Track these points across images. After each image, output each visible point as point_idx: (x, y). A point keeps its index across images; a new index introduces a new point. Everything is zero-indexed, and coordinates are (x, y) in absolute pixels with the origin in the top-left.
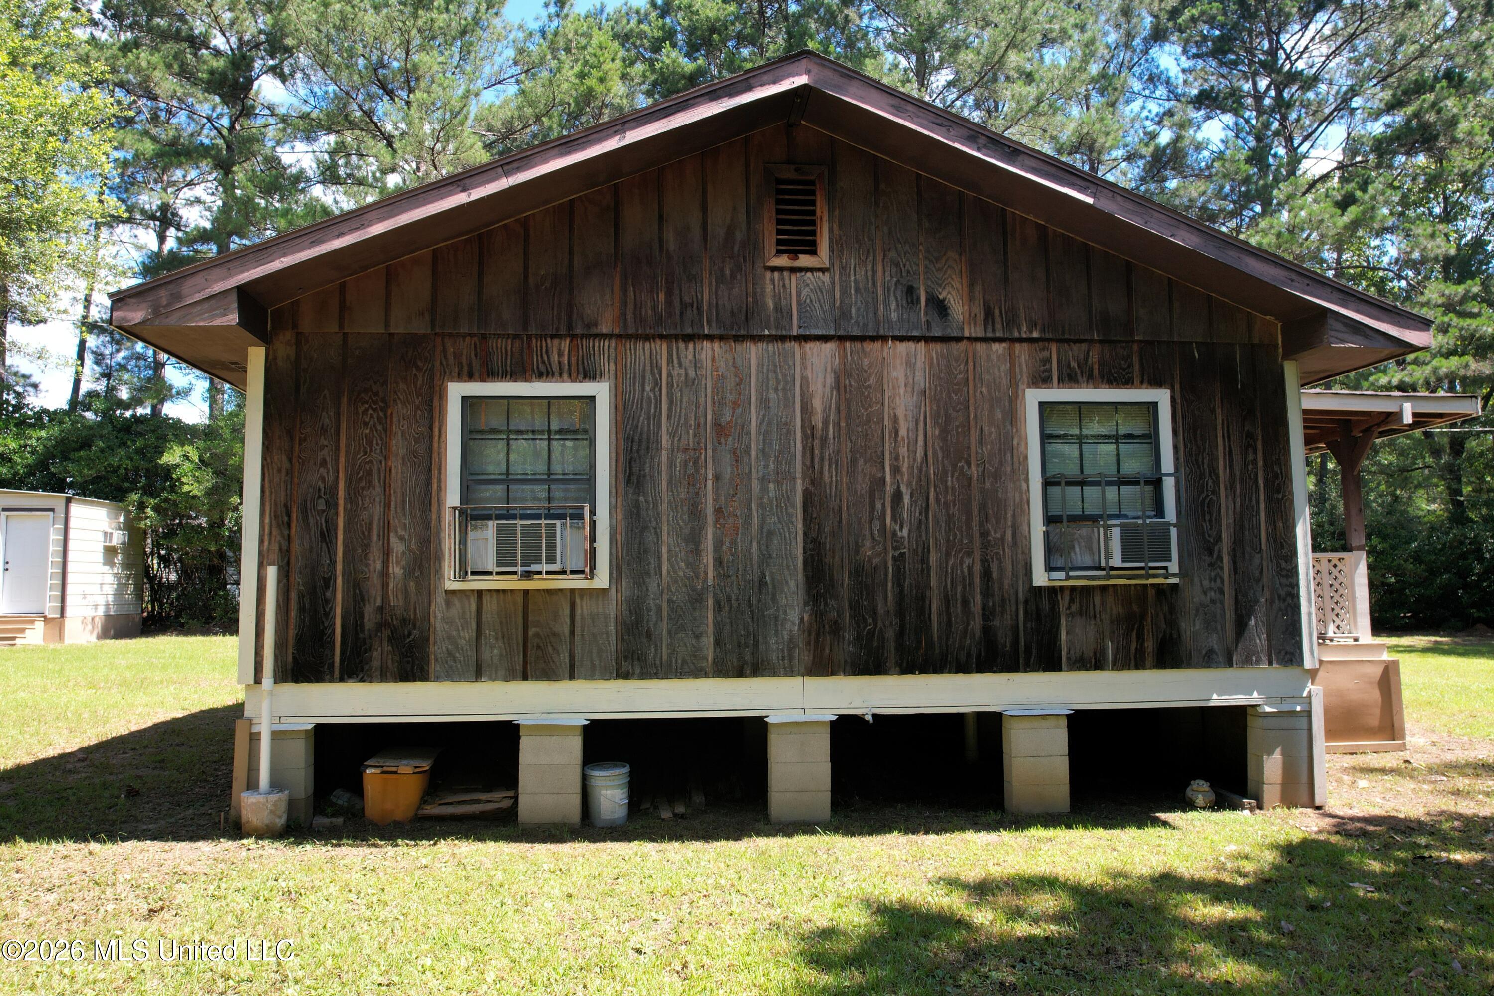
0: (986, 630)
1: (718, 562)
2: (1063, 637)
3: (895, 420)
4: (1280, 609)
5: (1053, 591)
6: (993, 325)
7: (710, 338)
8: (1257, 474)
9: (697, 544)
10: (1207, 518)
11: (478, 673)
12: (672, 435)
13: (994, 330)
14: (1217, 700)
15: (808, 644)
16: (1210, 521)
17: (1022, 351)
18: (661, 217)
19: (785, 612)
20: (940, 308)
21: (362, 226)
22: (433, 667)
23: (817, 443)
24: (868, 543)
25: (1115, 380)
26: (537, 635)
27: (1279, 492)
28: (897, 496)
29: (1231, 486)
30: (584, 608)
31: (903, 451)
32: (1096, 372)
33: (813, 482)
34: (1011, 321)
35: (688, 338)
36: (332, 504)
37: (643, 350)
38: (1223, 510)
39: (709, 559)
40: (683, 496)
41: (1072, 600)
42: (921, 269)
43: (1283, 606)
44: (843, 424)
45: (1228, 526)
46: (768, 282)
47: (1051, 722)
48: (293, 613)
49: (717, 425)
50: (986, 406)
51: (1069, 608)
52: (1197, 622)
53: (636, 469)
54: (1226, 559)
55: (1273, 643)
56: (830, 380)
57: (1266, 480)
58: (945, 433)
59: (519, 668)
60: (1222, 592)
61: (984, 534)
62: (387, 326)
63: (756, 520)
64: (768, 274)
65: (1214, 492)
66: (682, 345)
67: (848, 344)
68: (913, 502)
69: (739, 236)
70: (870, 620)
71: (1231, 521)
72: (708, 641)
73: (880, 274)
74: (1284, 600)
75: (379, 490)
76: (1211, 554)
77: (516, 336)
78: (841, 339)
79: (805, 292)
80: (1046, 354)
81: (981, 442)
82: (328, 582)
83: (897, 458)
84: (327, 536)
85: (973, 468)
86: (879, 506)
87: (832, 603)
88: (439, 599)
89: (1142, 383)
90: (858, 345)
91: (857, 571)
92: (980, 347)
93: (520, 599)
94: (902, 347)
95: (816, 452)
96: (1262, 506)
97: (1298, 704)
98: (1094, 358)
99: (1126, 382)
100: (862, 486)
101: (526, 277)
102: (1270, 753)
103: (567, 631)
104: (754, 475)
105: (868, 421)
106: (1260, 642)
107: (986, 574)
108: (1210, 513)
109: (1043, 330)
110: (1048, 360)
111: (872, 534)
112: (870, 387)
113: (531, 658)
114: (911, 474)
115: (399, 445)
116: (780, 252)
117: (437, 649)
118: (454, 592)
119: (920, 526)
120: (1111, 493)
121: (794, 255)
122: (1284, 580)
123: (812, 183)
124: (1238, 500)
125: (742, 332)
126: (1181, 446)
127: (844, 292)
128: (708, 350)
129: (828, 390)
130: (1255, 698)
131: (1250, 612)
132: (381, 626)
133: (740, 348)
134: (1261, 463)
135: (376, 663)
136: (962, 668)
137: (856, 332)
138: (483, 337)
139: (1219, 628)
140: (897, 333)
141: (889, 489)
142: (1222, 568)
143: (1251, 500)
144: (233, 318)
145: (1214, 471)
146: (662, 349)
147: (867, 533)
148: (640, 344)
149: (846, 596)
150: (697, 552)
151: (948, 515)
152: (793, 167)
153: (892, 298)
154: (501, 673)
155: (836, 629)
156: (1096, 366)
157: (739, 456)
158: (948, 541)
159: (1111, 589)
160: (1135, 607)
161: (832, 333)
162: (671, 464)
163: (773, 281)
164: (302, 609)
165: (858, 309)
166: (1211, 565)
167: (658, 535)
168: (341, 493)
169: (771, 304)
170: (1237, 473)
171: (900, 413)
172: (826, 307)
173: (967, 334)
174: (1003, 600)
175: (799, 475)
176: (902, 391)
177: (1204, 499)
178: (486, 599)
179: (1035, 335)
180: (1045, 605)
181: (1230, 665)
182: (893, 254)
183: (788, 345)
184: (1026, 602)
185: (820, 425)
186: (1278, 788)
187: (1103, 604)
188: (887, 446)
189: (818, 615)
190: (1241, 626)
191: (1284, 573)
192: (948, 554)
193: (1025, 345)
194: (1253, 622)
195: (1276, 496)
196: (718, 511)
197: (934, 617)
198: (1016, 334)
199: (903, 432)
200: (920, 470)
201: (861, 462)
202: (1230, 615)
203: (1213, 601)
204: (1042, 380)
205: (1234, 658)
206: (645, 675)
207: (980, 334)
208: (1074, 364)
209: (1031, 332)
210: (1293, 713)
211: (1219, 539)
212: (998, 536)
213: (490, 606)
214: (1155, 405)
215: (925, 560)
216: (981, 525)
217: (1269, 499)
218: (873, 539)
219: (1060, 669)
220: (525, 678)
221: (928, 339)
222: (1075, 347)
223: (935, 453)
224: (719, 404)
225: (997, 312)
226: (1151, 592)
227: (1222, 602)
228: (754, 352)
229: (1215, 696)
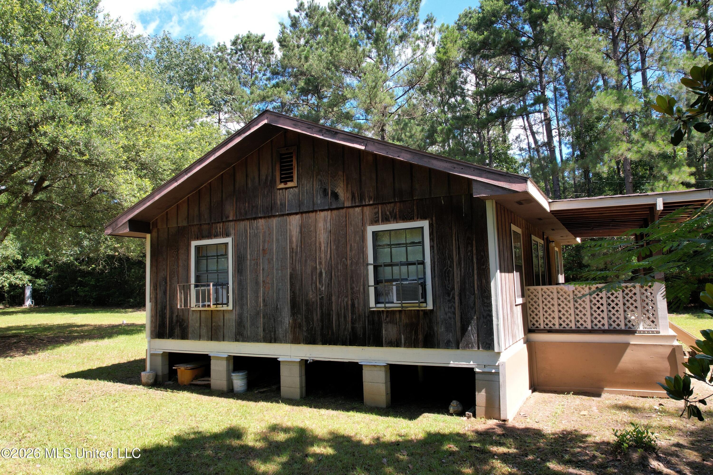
0: (353, 328)
1: (264, 300)
2: (384, 332)
3: (320, 244)
4: (484, 322)
5: (379, 313)
6: (355, 201)
7: (261, 218)
8: (473, 257)
9: (258, 294)
10: (447, 279)
11: (199, 337)
12: (250, 255)
13: (355, 203)
14: (453, 364)
15: (291, 332)
16: (449, 280)
17: (367, 210)
18: (247, 176)
19: (284, 319)
20: (335, 196)
21: (154, 197)
22: (190, 335)
23: (294, 254)
24: (311, 293)
25: (406, 218)
26: (214, 326)
27: (483, 265)
28: (321, 273)
29: (459, 263)
30: (227, 316)
31: (323, 256)
32: (398, 216)
33: (293, 269)
34: (362, 198)
35: (255, 219)
36: (166, 283)
37: (242, 225)
38: (455, 275)
39: (261, 300)
40: (254, 276)
41: (387, 316)
42: (329, 181)
43: (485, 320)
44: (303, 246)
45: (458, 282)
46: (278, 194)
47: (378, 368)
48: (158, 317)
49: (263, 250)
50: (353, 235)
51: (386, 319)
52: (442, 327)
53: (240, 267)
54: (457, 298)
55: (480, 338)
56: (298, 230)
57: (477, 259)
58: (337, 247)
59: (210, 337)
60: (454, 313)
61: (352, 288)
62: (177, 224)
63: (275, 285)
64: (278, 191)
65: (450, 267)
66: (253, 221)
67: (304, 215)
68: (326, 276)
69: (269, 178)
70: (311, 323)
71: (459, 280)
72: (261, 330)
73: (315, 185)
74: (486, 318)
75: (176, 277)
76: (449, 295)
77: (209, 224)
78: (302, 213)
79: (290, 196)
80: (376, 210)
81: (351, 250)
82: (165, 307)
83: (321, 259)
84: (165, 293)
85: (348, 261)
86: (314, 278)
87: (299, 316)
88: (190, 313)
89: (417, 218)
90: (307, 214)
91: (307, 304)
92: (351, 210)
93: (210, 313)
94: (323, 214)
95: (294, 258)
96: (475, 272)
97: (494, 369)
98: (397, 210)
99: (411, 219)
100: (309, 271)
101: (211, 203)
102: (480, 391)
103: (222, 324)
104: (275, 268)
105: (311, 245)
106: (474, 338)
107: (353, 305)
108: (449, 278)
109: (374, 201)
110: (378, 212)
111: (312, 289)
112: (311, 231)
113: (213, 334)
114: (326, 265)
115: (181, 263)
116: (281, 182)
117: (190, 329)
118: (194, 311)
119: (329, 285)
120: (404, 269)
121: (286, 183)
122: (486, 308)
123: (292, 153)
124: (463, 270)
125: (270, 215)
126: (435, 246)
127: (303, 195)
128: (261, 222)
129: (298, 233)
130: (471, 364)
131: (469, 323)
132: (177, 321)
133: (270, 220)
134: (475, 252)
135: (176, 333)
136: (344, 343)
137: (306, 210)
138: (201, 225)
139: (453, 330)
140: (320, 209)
141: (318, 271)
142: (454, 303)
143: (469, 269)
144: (128, 230)
145: (451, 257)
146: (247, 223)
147: (310, 289)
148: (241, 222)
149: (304, 313)
150: (257, 297)
151: (339, 281)
152: (285, 148)
153: (319, 195)
154: (206, 338)
155: (300, 326)
156: (398, 213)
157: (270, 261)
158: (339, 291)
159: (403, 312)
160: (414, 320)
161: (298, 211)
162: (250, 266)
163: (280, 193)
164: (160, 316)
165: (307, 201)
166: (449, 301)
167: (247, 291)
168: (168, 279)
169: (279, 203)
170: (462, 257)
171: (322, 240)
172: (297, 201)
173: (345, 206)
174: (359, 316)
175: (288, 267)
176: (322, 232)
177: (446, 270)
178: (202, 313)
179: (371, 202)
180: (376, 319)
181: (458, 348)
182: (319, 177)
183: (285, 217)
184: (368, 317)
185: (295, 247)
186: (483, 409)
187: (400, 318)
188: (317, 254)
189: (295, 320)
190: (464, 330)
191: (486, 305)
192: (339, 297)
193: (368, 207)
194: (470, 328)
195: (482, 267)
196: (264, 281)
197: (334, 322)
198: (364, 203)
199: (323, 248)
200: (329, 263)
201: (309, 261)
202: (458, 324)
203: (450, 318)
204: (375, 222)
205: (460, 345)
206: (243, 341)
207: (350, 205)
208: (388, 213)
209: (369, 201)
210: (491, 373)
211: (453, 288)
212: (358, 289)
213: (203, 315)
214: (422, 228)
215: (330, 299)
216: (351, 285)
217: (478, 268)
218: (312, 291)
219: (382, 346)
220: (211, 340)
221: (332, 210)
222: (389, 206)
223: (334, 256)
224: (264, 242)
225: (356, 195)
226: (421, 313)
227: (454, 318)
228: (275, 221)
229: (452, 362)
